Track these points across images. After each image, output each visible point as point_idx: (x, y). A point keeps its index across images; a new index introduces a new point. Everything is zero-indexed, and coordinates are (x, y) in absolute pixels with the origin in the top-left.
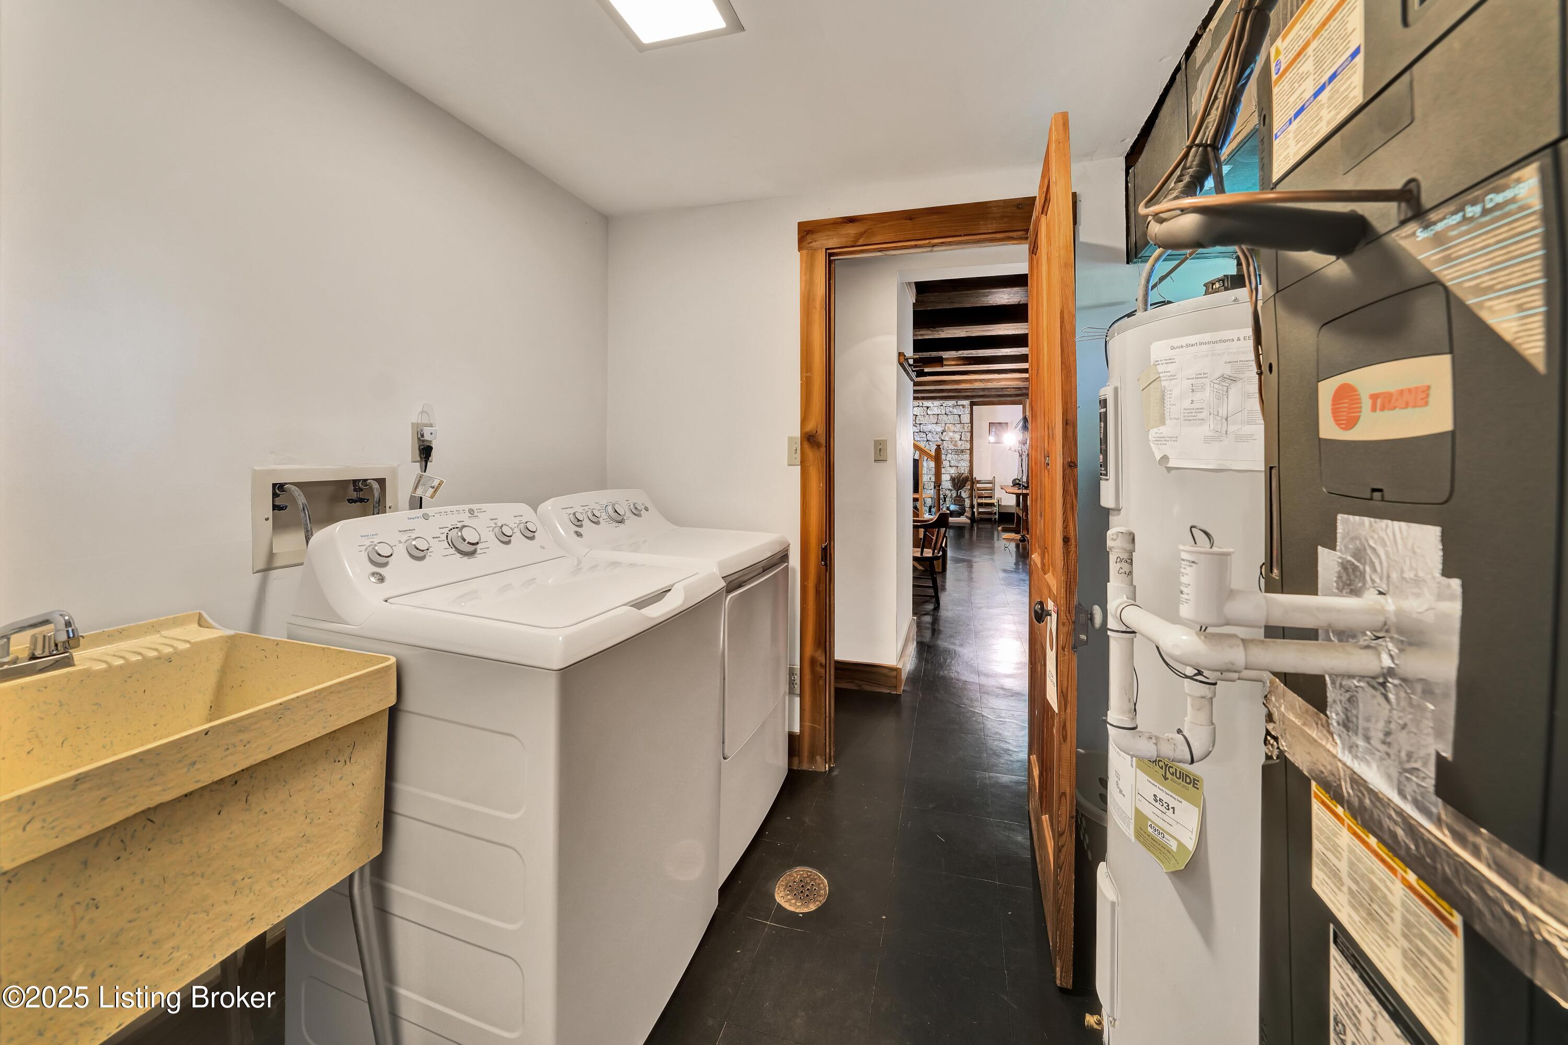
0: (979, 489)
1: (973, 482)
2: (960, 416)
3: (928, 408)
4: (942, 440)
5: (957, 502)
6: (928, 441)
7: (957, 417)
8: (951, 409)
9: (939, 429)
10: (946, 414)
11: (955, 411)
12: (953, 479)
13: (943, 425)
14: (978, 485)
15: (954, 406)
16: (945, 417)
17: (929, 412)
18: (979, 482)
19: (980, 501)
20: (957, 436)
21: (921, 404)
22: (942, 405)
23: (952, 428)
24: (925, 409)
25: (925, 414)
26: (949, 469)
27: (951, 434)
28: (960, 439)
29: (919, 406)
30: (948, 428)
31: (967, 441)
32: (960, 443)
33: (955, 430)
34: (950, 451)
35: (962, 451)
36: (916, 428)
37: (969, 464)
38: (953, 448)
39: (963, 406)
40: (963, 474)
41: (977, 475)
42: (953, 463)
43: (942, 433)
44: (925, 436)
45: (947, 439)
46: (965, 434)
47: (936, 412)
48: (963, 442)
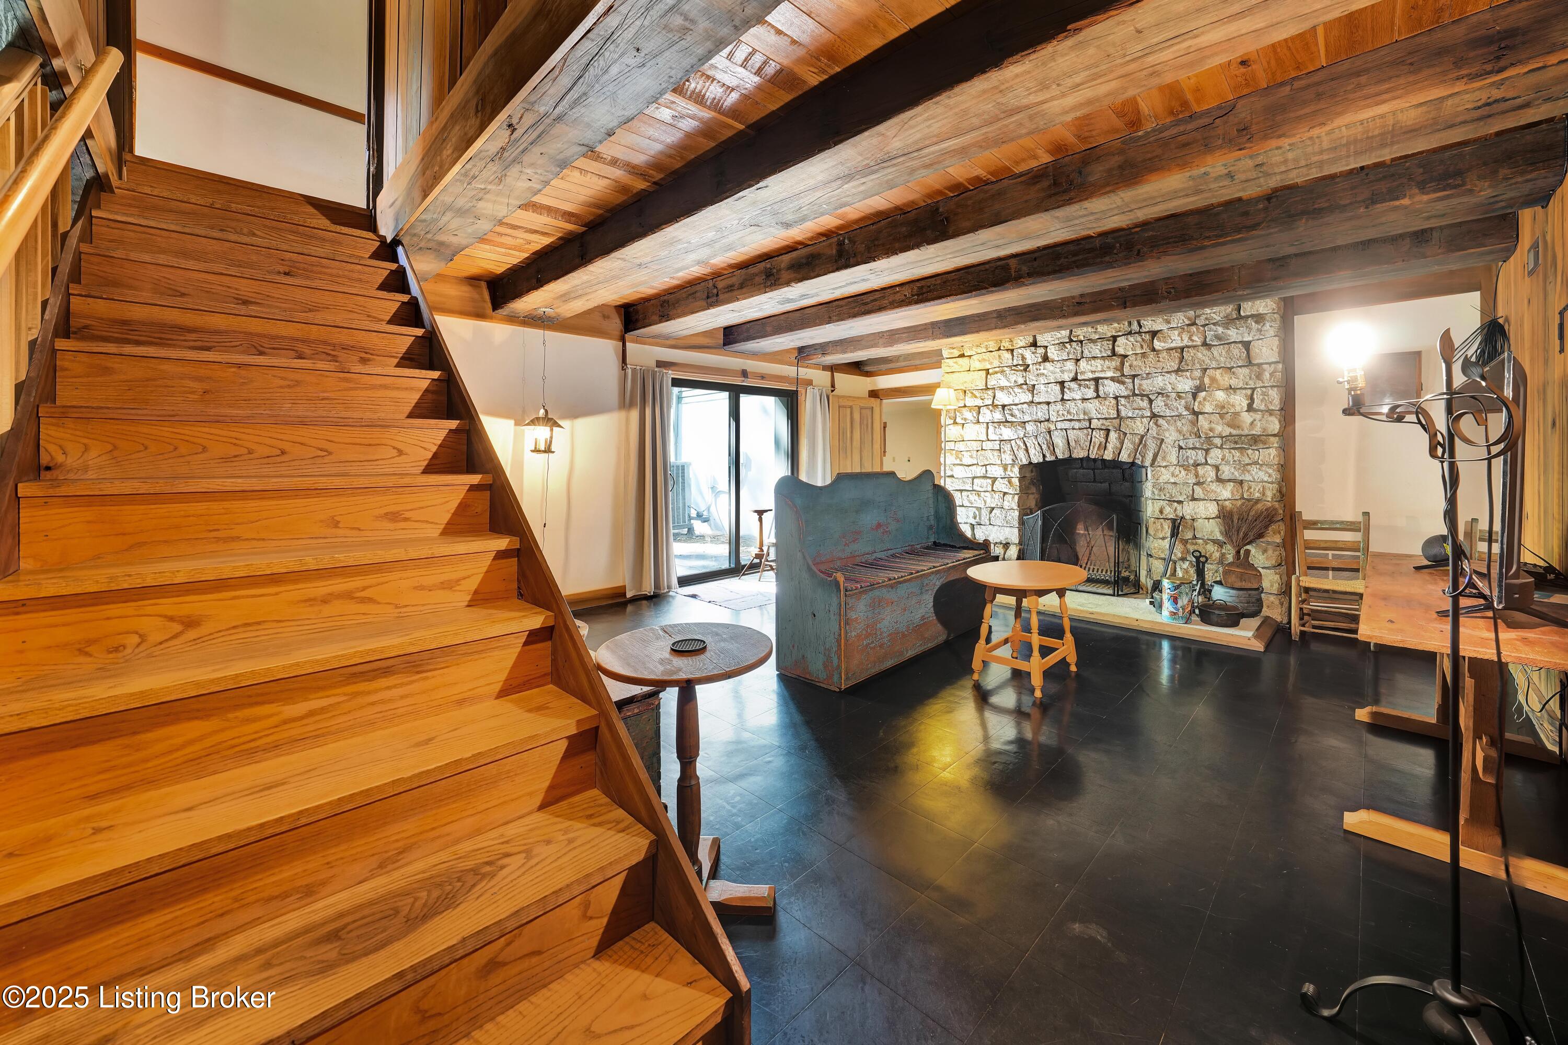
0: (1309, 545)
1: (1292, 520)
2: (1247, 345)
3: (1154, 334)
4: (1194, 413)
5: (1232, 579)
6: (1154, 416)
7: (1237, 351)
8: (1220, 330)
9: (1185, 384)
10: (1205, 344)
11: (1233, 334)
12: (1225, 516)
13: (1198, 374)
14: (1309, 535)
15: (1228, 322)
16: (1202, 355)
17: (1157, 344)
18: (1312, 525)
19: (1310, 581)
20: (1239, 401)
21: (1135, 327)
22: (1194, 324)
23: (1225, 379)
24: (1148, 337)
25: (1146, 349)
26: (1214, 486)
27: (1220, 395)
28: (1250, 408)
29: (1130, 333)
30: (1213, 380)
31: (1270, 412)
32: (1247, 418)
33: (1234, 382)
34: (1218, 441)
35: (1255, 440)
36: (1122, 387)
37: (1275, 476)
38: (1227, 431)
39: (1259, 318)
40: (1258, 501)
41: (1306, 507)
42: (1227, 471)
43: (1194, 396)
44: (1145, 404)
45: (1208, 408)
46: (1264, 394)
47: (1178, 343)
48: (1258, 416)
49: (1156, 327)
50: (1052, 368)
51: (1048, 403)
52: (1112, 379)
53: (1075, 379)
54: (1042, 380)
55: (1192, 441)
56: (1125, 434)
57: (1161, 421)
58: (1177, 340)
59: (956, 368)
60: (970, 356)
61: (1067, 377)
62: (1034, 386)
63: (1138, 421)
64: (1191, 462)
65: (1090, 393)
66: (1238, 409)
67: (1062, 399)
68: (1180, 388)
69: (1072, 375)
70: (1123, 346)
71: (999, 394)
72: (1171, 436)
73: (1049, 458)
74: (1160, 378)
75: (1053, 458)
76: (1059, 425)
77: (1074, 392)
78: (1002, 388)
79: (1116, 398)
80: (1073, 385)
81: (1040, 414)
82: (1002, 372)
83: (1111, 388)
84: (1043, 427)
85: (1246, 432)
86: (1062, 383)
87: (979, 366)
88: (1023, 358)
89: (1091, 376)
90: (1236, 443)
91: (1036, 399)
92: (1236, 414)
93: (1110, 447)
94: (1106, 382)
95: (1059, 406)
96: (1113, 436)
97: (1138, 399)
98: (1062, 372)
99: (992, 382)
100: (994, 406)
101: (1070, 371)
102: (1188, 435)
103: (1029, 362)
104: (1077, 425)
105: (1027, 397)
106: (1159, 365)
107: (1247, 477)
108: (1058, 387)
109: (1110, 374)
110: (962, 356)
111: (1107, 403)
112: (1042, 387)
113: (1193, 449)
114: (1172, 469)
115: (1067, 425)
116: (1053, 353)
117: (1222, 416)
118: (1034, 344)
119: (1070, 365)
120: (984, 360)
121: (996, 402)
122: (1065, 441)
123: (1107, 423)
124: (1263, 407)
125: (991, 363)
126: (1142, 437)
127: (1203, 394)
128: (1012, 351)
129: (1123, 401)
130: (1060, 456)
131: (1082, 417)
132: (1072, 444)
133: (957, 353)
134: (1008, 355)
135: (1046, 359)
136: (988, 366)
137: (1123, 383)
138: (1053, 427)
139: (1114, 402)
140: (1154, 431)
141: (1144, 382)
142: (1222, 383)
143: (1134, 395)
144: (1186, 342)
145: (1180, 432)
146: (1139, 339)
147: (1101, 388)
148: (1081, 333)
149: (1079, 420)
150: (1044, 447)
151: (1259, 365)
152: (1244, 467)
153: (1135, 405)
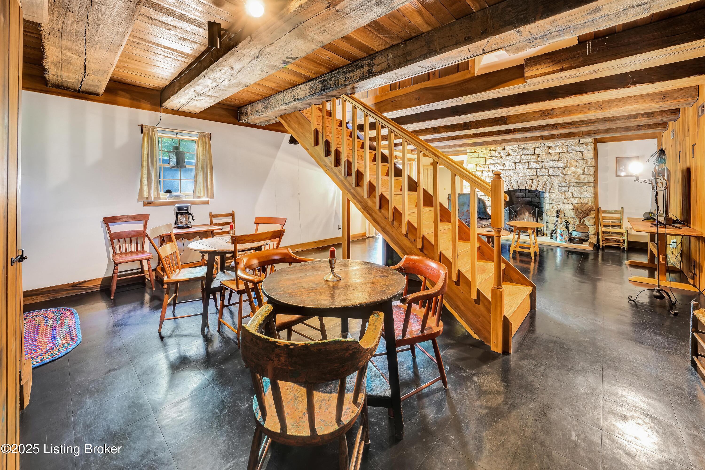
0: (604, 218)
1: (598, 211)
2: (582, 153)
3: (549, 147)
4: (564, 174)
5: (579, 229)
6: (550, 175)
7: (579, 154)
8: (573, 147)
9: (561, 165)
10: (568, 152)
11: (577, 149)
12: (576, 209)
13: (565, 161)
14: (604, 215)
15: (576, 145)
16: (567, 155)
17: (551, 151)
18: (604, 212)
19: (606, 229)
20: (580, 171)
21: (542, 145)
22: (564, 145)
23: (575, 164)
24: (547, 148)
25: (546, 152)
26: (571, 199)
27: (573, 169)
28: (583, 173)
29: (541, 147)
30: (571, 164)
31: (591, 175)
32: (582, 177)
33: (578, 165)
34: (572, 184)
35: (585, 184)
36: (538, 165)
37: (593, 196)
38: (576, 181)
39: (586, 144)
40: (586, 204)
41: (602, 205)
42: (575, 194)
43: (564, 169)
44: (546, 171)
45: (569, 173)
46: (588, 169)
47: (558, 151)
48: (586, 176)
49: (550, 146)
50: (511, 158)
51: (510, 170)
52: (534, 162)
53: (520, 162)
54: (508, 162)
55: (563, 184)
56: (539, 181)
57: (552, 177)
58: (558, 150)
59: (473, 156)
60: (479, 152)
61: (517, 161)
62: (504, 164)
63: (544, 177)
64: (563, 191)
65: (526, 167)
66: (579, 174)
67: (515, 169)
68: (559, 166)
69: (519, 160)
70: (538, 151)
71: (490, 166)
72: (556, 182)
73: (511, 189)
74: (552, 163)
75: (512, 189)
76: (514, 178)
77: (520, 166)
78: (492, 164)
79: (536, 169)
80: (519, 164)
81: (507, 174)
82: (492, 158)
83: (534, 165)
84: (508, 178)
85: (582, 181)
86: (515, 163)
87: (482, 156)
88: (500, 154)
89: (526, 161)
90: (579, 185)
91: (505, 168)
92: (579, 175)
93: (534, 185)
94: (532, 163)
95: (514, 171)
96: (535, 182)
97: (544, 169)
98: (515, 159)
99: (488, 161)
100: (489, 171)
101: (518, 159)
102: (562, 182)
103: (502, 155)
104: (521, 178)
105: (502, 168)
106: (551, 158)
107: (583, 196)
108: (514, 164)
109: (533, 160)
110: (476, 152)
111: (532, 170)
112: (508, 164)
113: (564, 186)
114: (556, 193)
115: (517, 178)
116: (511, 152)
117: (574, 176)
118: (504, 149)
119: (518, 157)
120: (484, 154)
121: (489, 169)
122: (517, 183)
123: (532, 177)
124: (588, 173)
125: (487, 155)
126: (545, 182)
127: (567, 168)
128: (496, 151)
129: (538, 170)
130: (515, 189)
131: (523, 175)
132: (519, 184)
133: (473, 151)
134: (494, 153)
135: (509, 154)
136: (486, 156)
137: (538, 164)
138: (512, 178)
139: (535, 170)
140: (550, 180)
141: (546, 164)
142: (574, 165)
143: (542, 168)
144: (561, 151)
145: (559, 181)
146: (544, 149)
147: (530, 165)
148: (522, 146)
149: (522, 176)
150: (509, 185)
151: (586, 159)
152: (582, 193)
153: (543, 171)
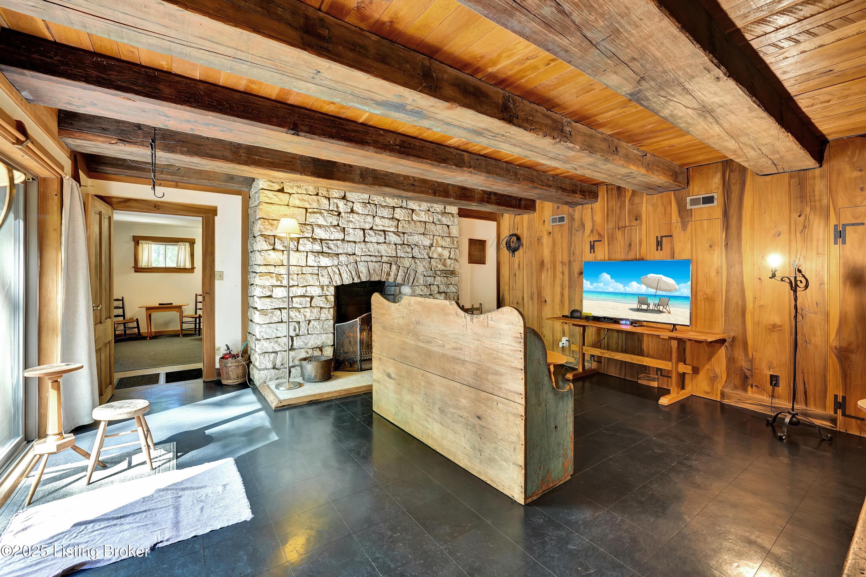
49: (414, 208)
50: (358, 218)
51: (355, 242)
52: (393, 232)
53: (371, 229)
54: (351, 225)
55: (430, 273)
56: (399, 267)
57: (417, 261)
58: (424, 217)
59: (275, 200)
60: (290, 194)
61: (367, 226)
62: (344, 228)
63: (406, 259)
64: (429, 283)
65: (382, 240)
66: (445, 257)
67: (364, 241)
68: (424, 244)
69: (371, 226)
70: (399, 214)
71: (317, 230)
72: (421, 269)
73: (357, 280)
74: (417, 237)
75: (359, 281)
76: (363, 259)
77: (372, 238)
78: (320, 226)
79: (395, 244)
80: (371, 232)
81: (349, 249)
82: (321, 213)
83: (393, 238)
84: (352, 259)
85: (448, 269)
86: (364, 230)
87: (298, 203)
88: (337, 207)
89: (382, 228)
90: (446, 274)
91: (347, 238)
92: (445, 260)
93: (392, 274)
94: (390, 234)
95: (363, 245)
96: (394, 267)
97: (406, 247)
98: (365, 222)
99: (311, 219)
100: (314, 239)
101: (370, 223)
102: (427, 269)
103: (341, 210)
104: (374, 259)
105: (341, 236)
106: (416, 229)
107: (449, 291)
108: (362, 232)
109: (392, 229)
110: (281, 190)
111: (391, 247)
112: (351, 230)
113: (429, 276)
114: (421, 287)
115: (368, 259)
116: (358, 207)
117: (440, 260)
118: (344, 198)
119: (370, 219)
120: (304, 200)
121: (315, 236)
122: (367, 269)
123: (391, 259)
124: (454, 258)
125: (310, 204)
126: (408, 268)
127: (433, 248)
128: (329, 199)
129: (399, 247)
130: (364, 279)
131: (377, 254)
132: (372, 271)
133: (277, 187)
134: (326, 202)
135: (352, 211)
136: (308, 206)
137: (399, 236)
138: (358, 259)
139: (394, 246)
140: (413, 266)
141: (409, 237)
142: (440, 243)
143: (404, 244)
144: (427, 220)
145: (424, 267)
146: (407, 212)
147: (387, 237)
148: (377, 199)
149: (376, 256)
150: (354, 273)
151: (453, 237)
152: (448, 285)
153: (405, 250)
